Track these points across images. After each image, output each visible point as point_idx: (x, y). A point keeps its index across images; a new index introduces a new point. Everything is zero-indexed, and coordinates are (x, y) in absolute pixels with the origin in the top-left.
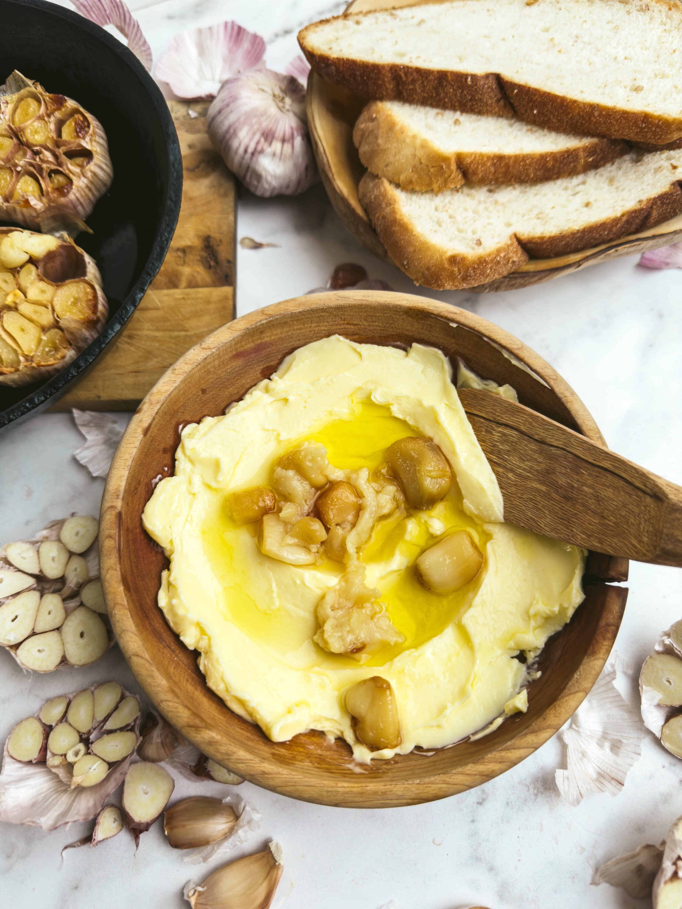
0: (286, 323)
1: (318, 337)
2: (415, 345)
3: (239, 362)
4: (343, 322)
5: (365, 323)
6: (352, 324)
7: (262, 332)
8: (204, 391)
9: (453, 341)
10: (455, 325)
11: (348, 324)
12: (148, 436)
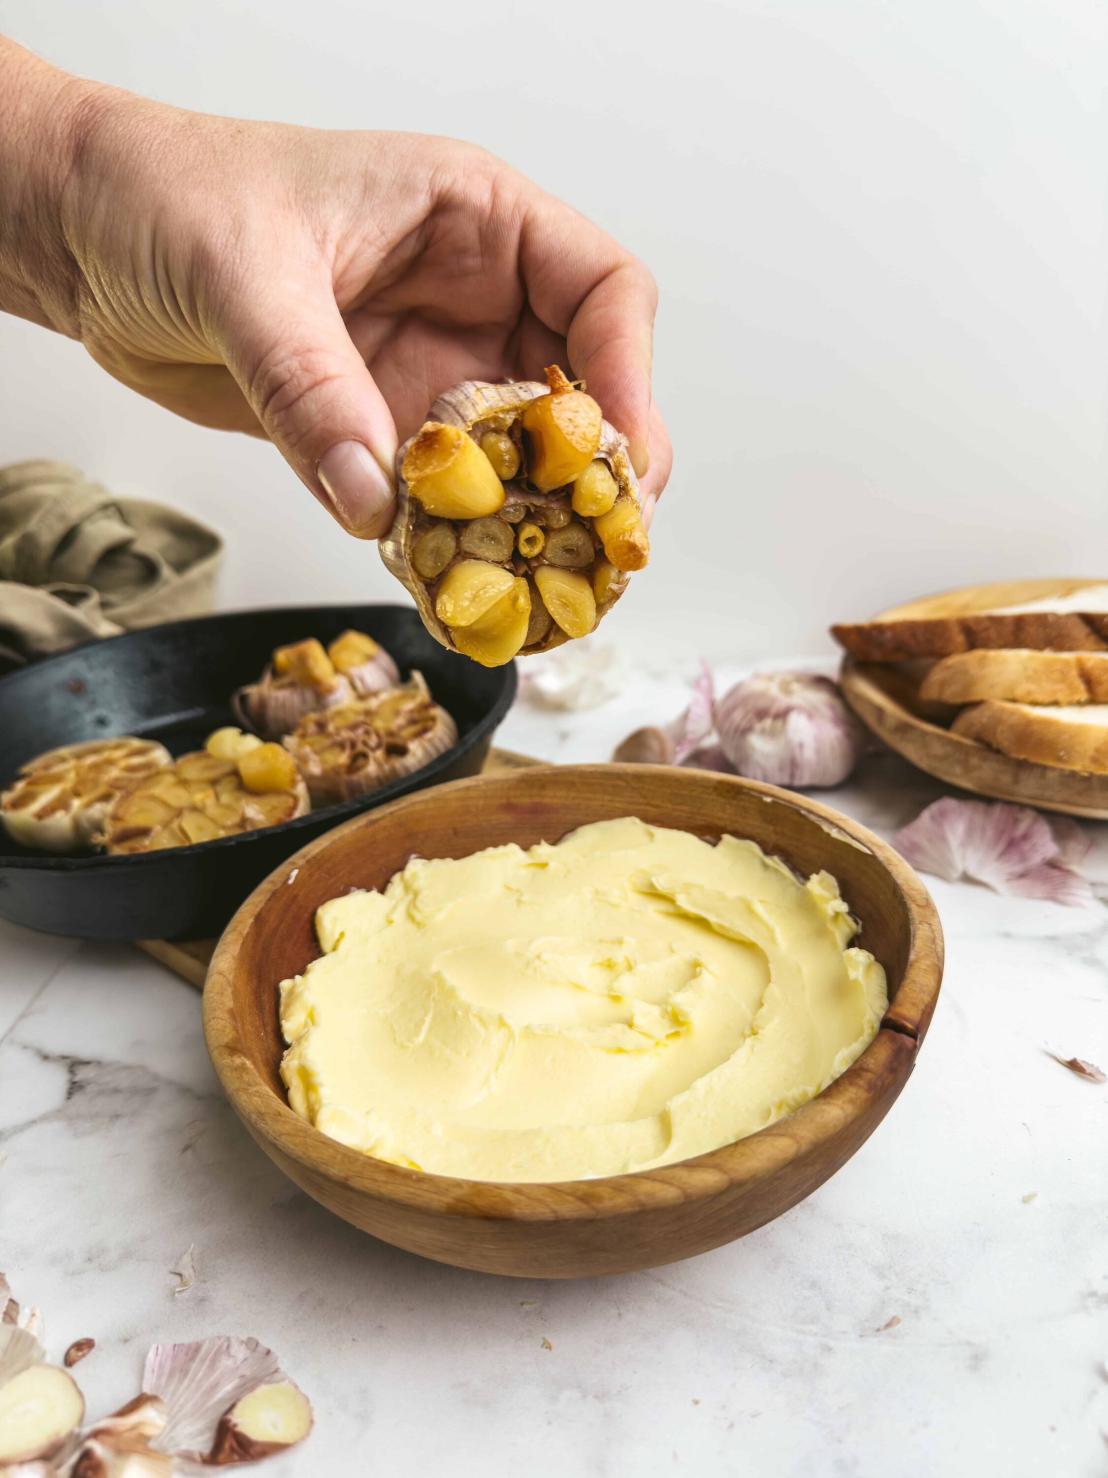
0: (573, 784)
1: (609, 815)
2: (726, 837)
3: (507, 818)
4: (642, 800)
5: (669, 805)
6: (652, 806)
7: (543, 787)
8: (456, 833)
9: (771, 828)
10: (768, 800)
11: (648, 804)
12: (370, 829)
